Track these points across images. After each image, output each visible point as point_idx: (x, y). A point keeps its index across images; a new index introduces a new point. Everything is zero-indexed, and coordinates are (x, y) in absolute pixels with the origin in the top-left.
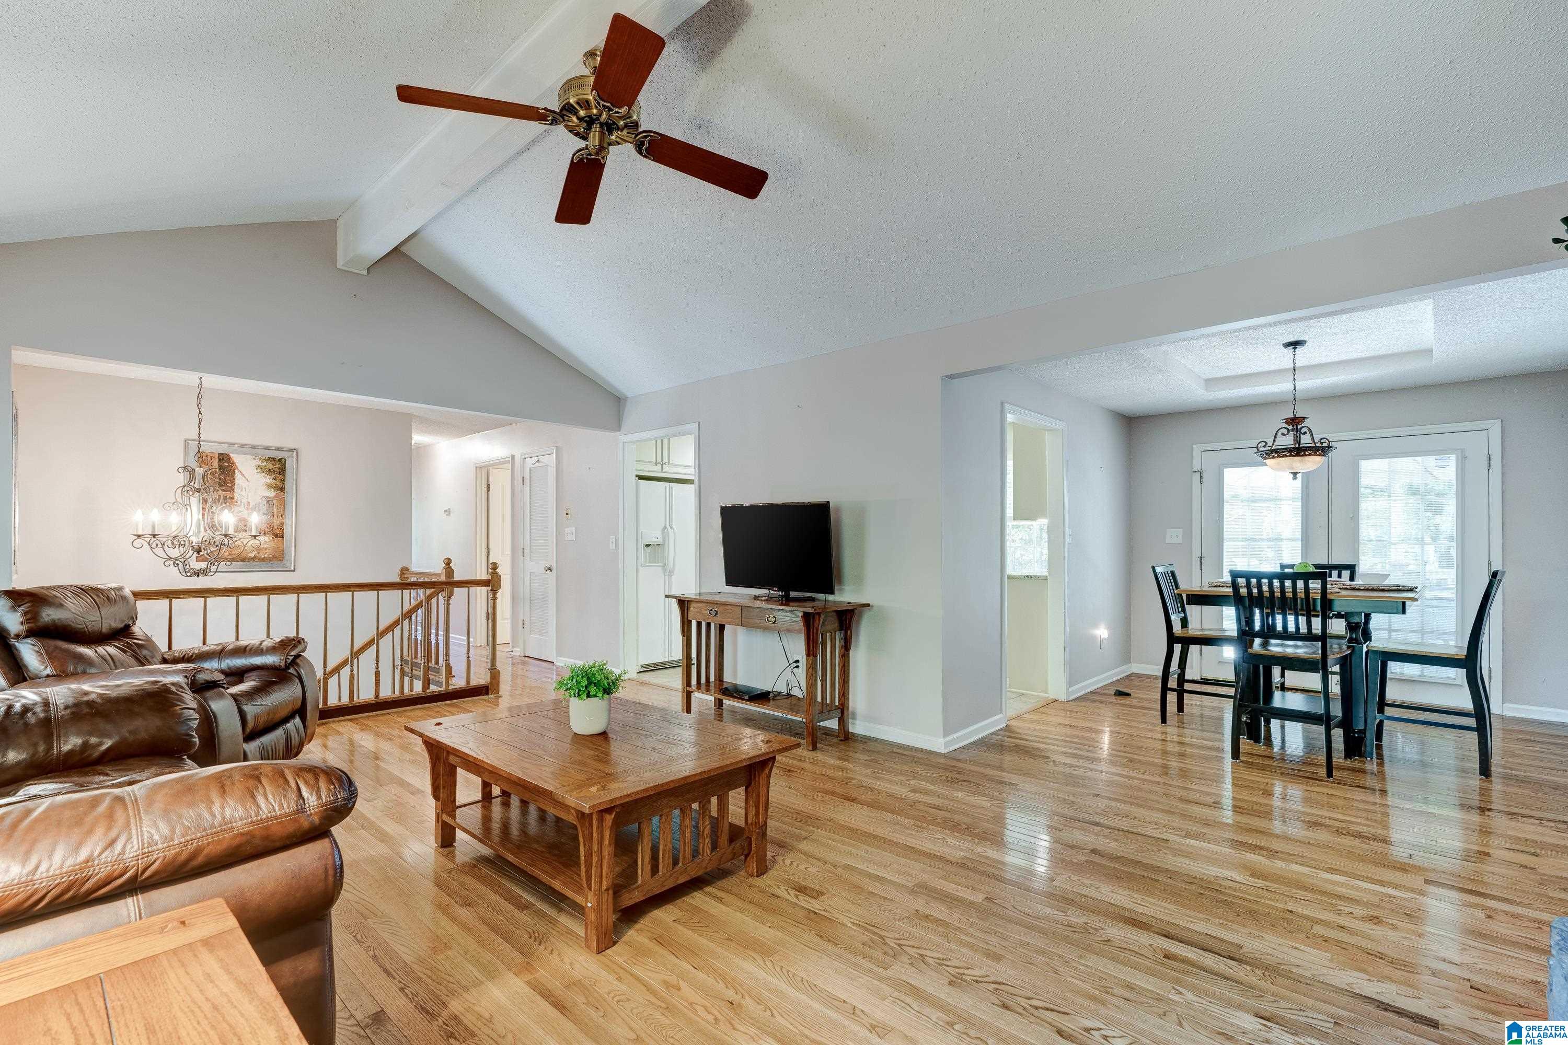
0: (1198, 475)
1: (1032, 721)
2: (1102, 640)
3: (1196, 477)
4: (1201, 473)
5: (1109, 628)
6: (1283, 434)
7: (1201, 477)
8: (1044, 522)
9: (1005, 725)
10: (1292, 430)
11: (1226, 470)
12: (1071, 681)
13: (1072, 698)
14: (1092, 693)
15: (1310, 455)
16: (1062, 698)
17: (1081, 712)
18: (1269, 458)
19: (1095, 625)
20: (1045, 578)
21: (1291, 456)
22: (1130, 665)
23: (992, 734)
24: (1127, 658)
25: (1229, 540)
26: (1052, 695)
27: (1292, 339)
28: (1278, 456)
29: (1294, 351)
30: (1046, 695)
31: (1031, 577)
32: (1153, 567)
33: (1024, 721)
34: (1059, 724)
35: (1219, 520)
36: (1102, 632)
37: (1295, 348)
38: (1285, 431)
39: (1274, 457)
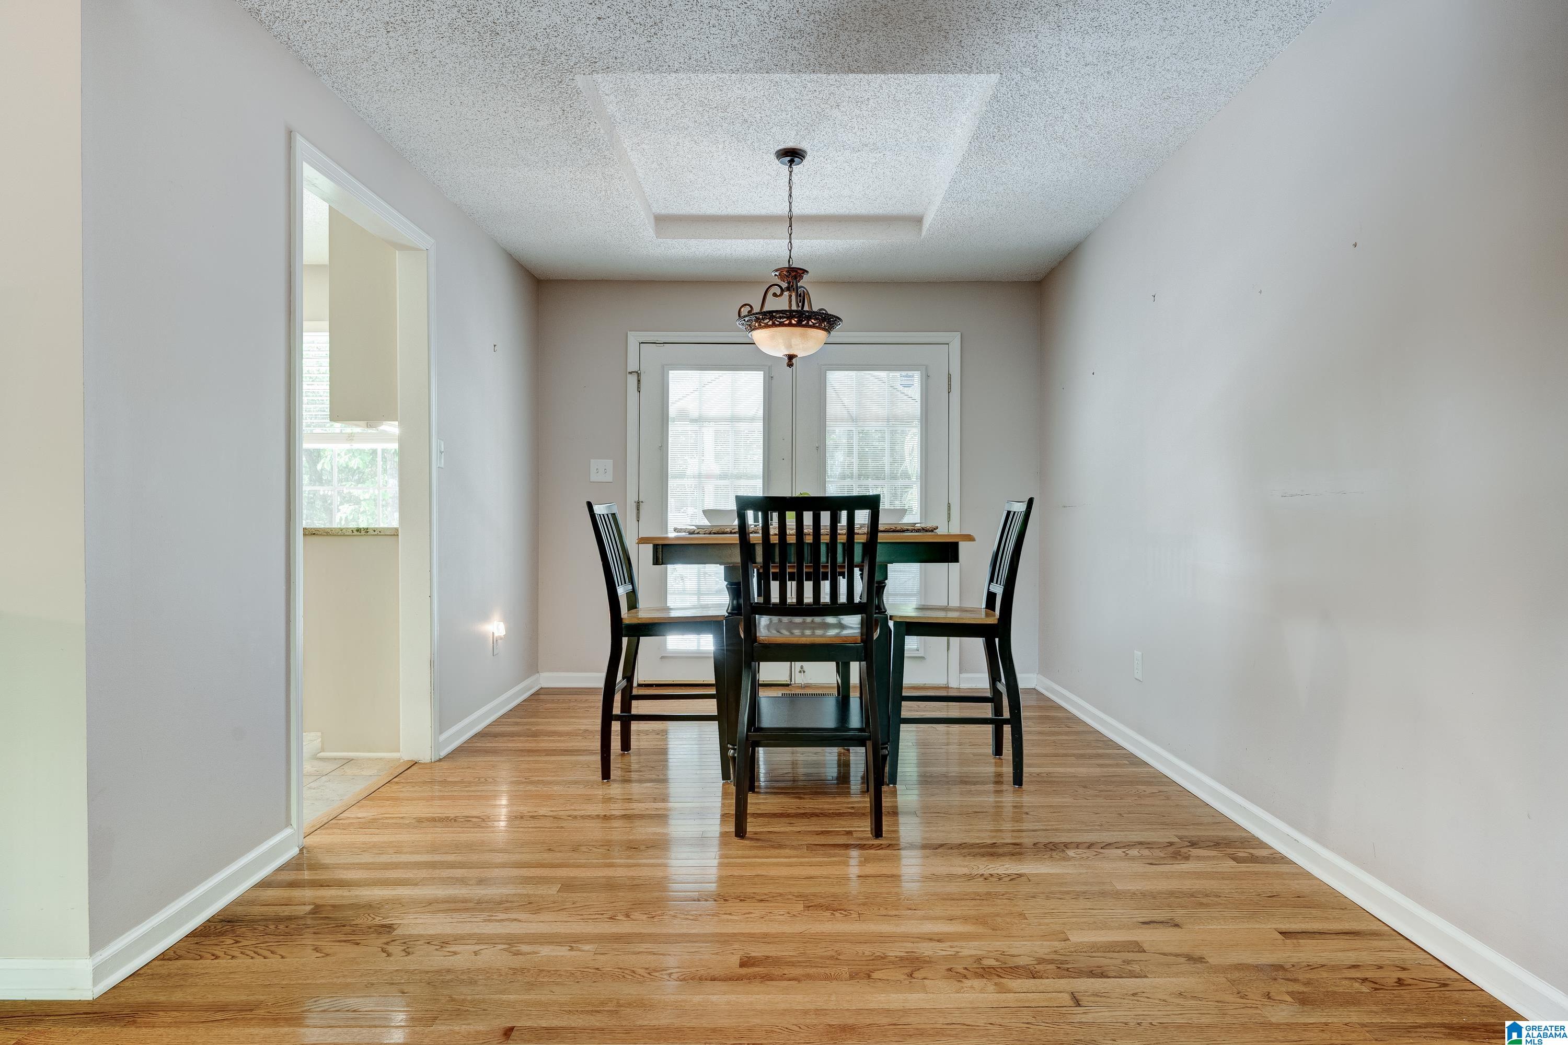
0: (635, 377)
1: (365, 825)
2: (495, 641)
3: (632, 380)
4: (639, 375)
5: (506, 620)
6: (775, 295)
7: (639, 381)
8: (392, 428)
9: (295, 851)
10: (788, 289)
11: (673, 374)
12: (442, 722)
13: (443, 754)
14: (481, 735)
15: (813, 326)
16: (425, 755)
17: (462, 782)
18: (760, 327)
19: (485, 617)
20: (394, 533)
21: (790, 325)
22: (537, 675)
23: (264, 884)
24: (532, 666)
25: (675, 477)
26: (406, 754)
27: (790, 144)
28: (774, 325)
29: (790, 166)
30: (395, 755)
31: (366, 530)
32: (590, 505)
33: (345, 827)
34: (420, 820)
35: (663, 448)
36: (496, 627)
37: (791, 162)
38: (778, 291)
39: (767, 326)
